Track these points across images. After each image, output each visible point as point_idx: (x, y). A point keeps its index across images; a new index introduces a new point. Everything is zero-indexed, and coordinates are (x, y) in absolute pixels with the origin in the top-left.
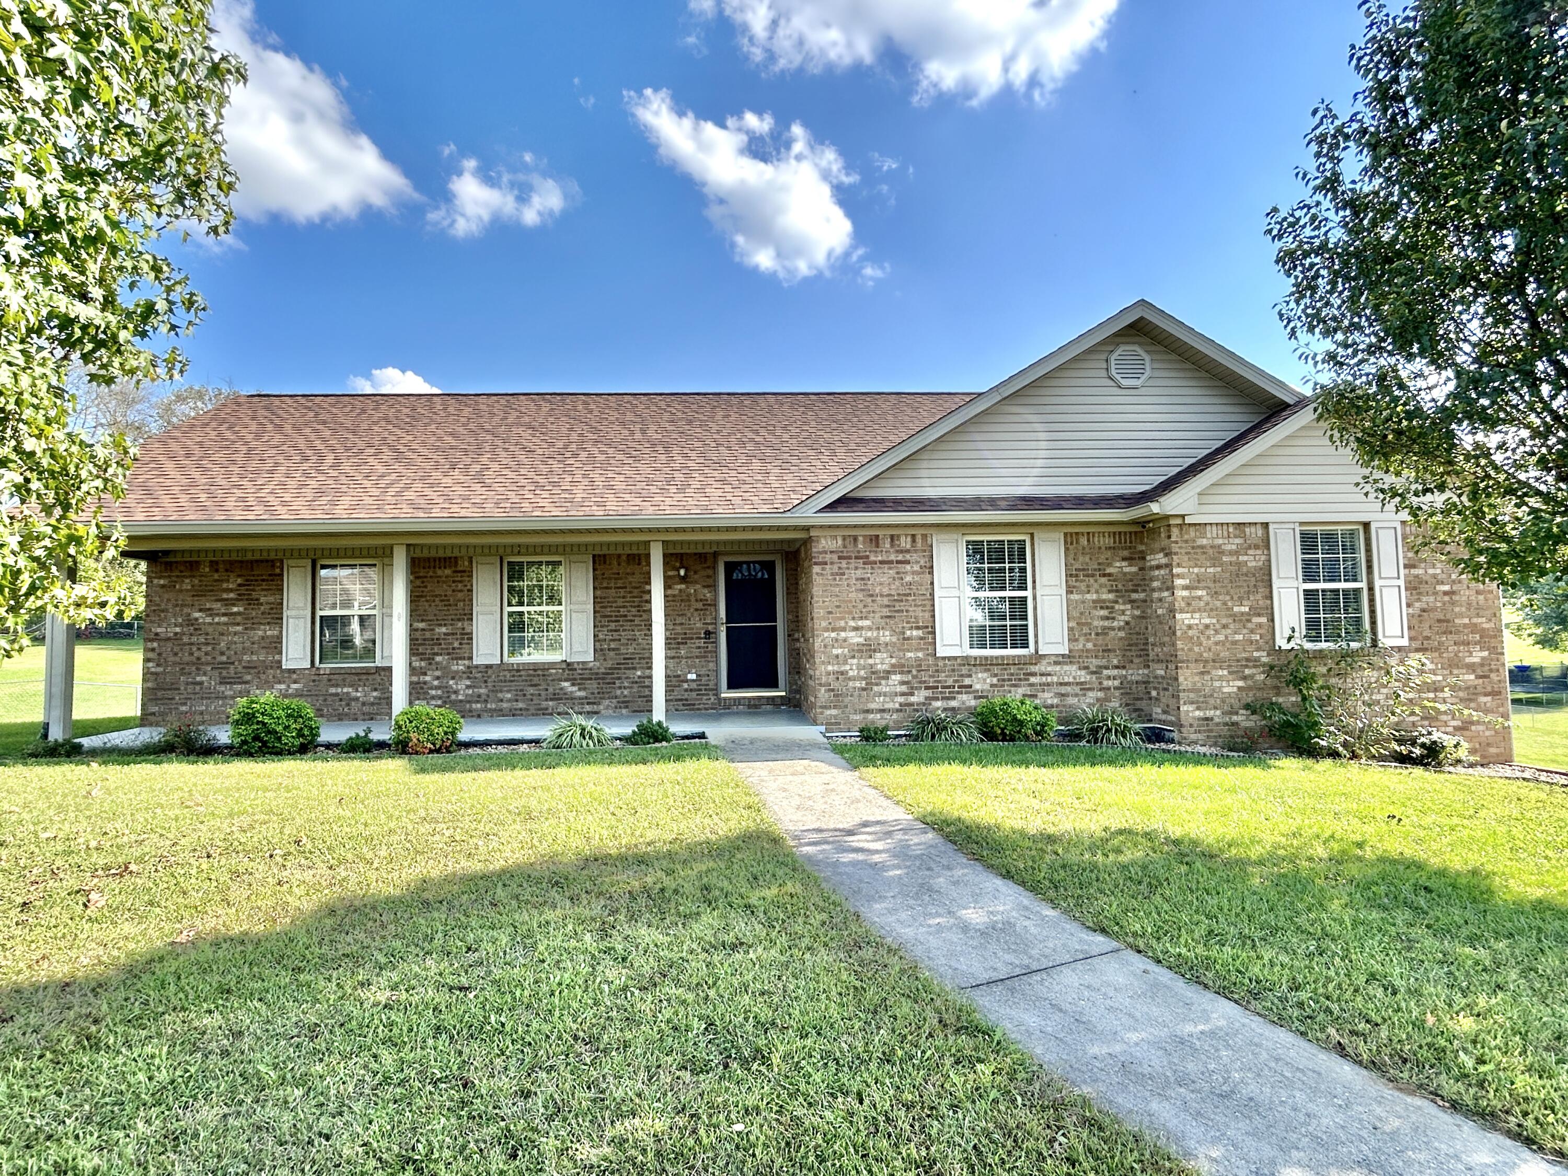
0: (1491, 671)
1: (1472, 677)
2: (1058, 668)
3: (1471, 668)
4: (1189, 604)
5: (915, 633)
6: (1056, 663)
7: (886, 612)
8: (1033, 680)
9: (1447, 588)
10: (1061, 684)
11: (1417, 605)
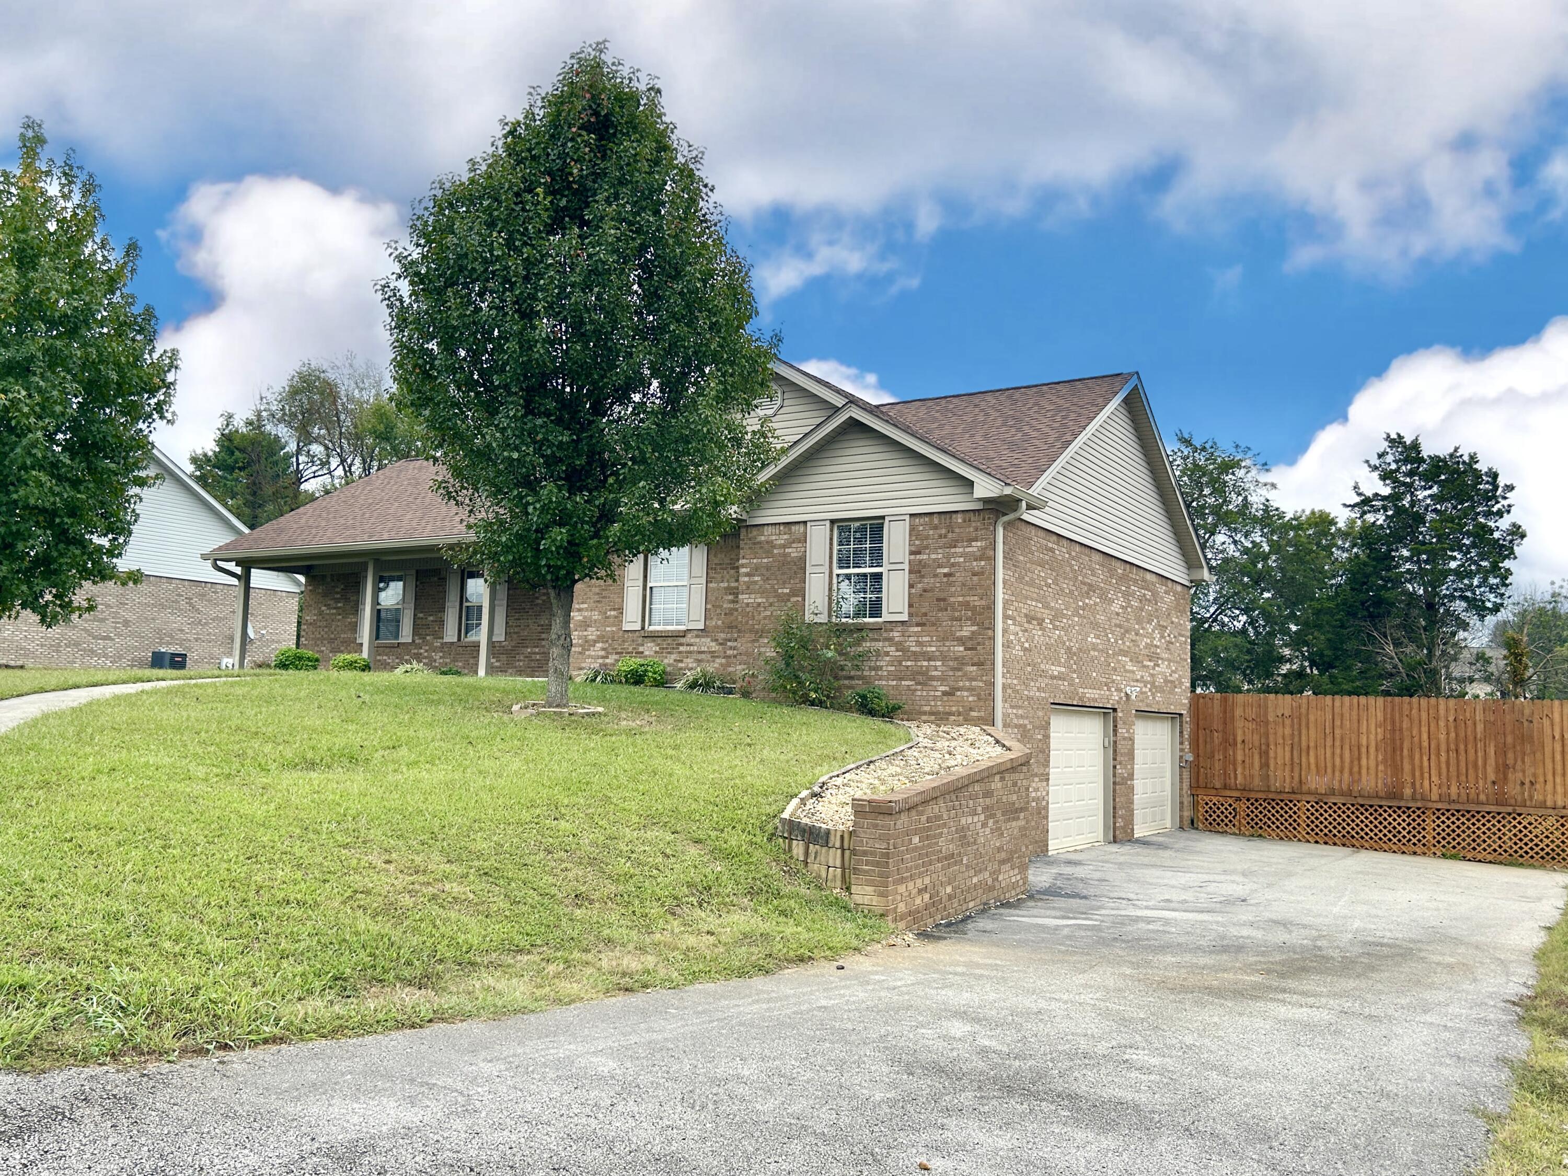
1: (962, 649)
2: (698, 640)
3: (961, 641)
6: (697, 636)
8: (681, 648)
9: (946, 570)
10: (700, 652)
11: (919, 586)
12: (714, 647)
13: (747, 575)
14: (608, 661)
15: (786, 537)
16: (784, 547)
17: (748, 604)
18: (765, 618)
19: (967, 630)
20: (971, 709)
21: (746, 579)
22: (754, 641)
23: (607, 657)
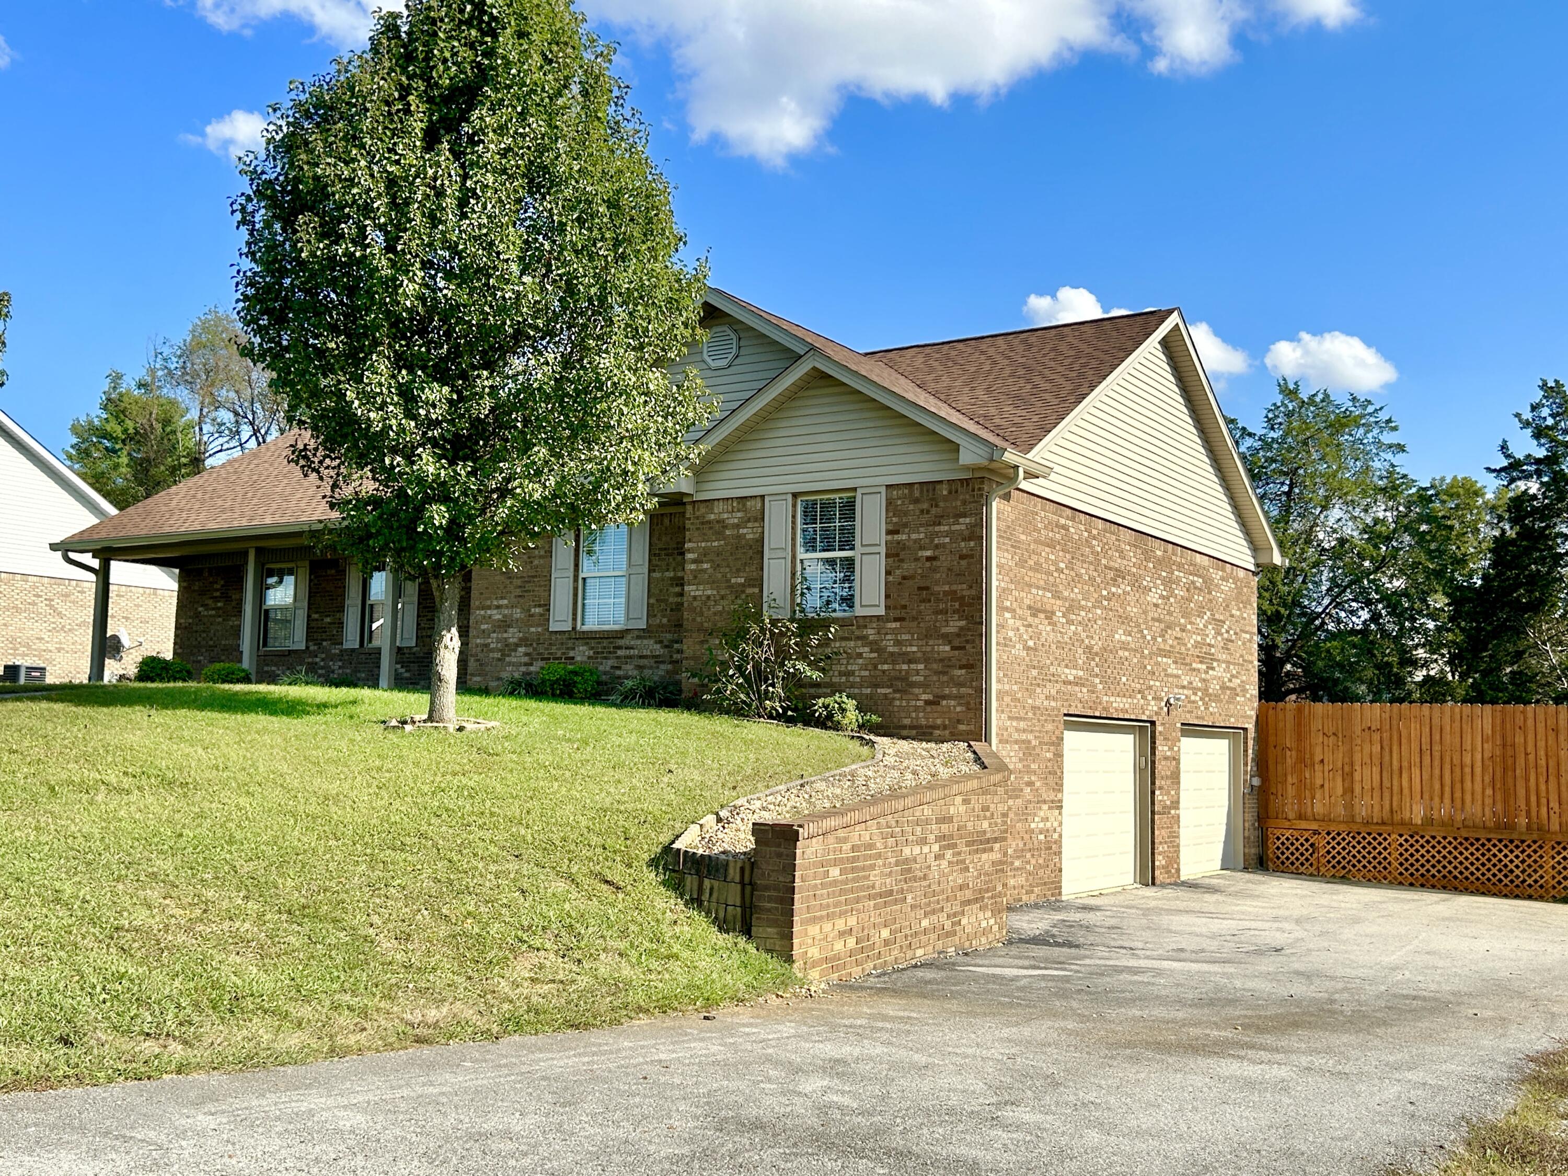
0: (967, 642)
1: (947, 648)
2: (639, 642)
3: (948, 639)
4: (695, 577)
5: (537, 610)
6: (638, 637)
7: (518, 592)
8: (620, 653)
9: (929, 553)
10: (641, 657)
11: (898, 572)
12: (658, 649)
13: (694, 561)
14: (532, 669)
15: (739, 515)
16: (737, 526)
17: (695, 598)
18: (715, 614)
19: (954, 625)
20: (959, 721)
21: (693, 567)
22: (702, 642)
23: (531, 664)
